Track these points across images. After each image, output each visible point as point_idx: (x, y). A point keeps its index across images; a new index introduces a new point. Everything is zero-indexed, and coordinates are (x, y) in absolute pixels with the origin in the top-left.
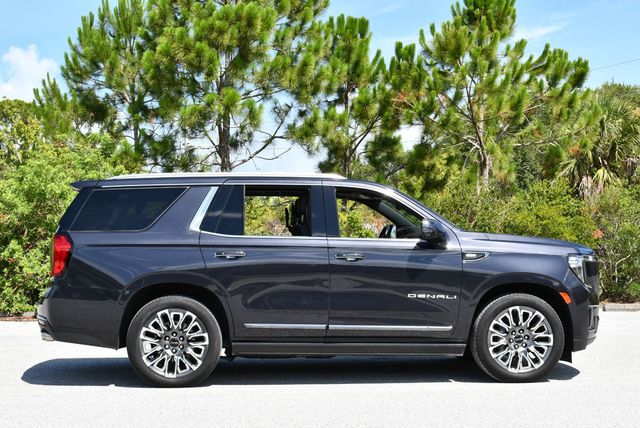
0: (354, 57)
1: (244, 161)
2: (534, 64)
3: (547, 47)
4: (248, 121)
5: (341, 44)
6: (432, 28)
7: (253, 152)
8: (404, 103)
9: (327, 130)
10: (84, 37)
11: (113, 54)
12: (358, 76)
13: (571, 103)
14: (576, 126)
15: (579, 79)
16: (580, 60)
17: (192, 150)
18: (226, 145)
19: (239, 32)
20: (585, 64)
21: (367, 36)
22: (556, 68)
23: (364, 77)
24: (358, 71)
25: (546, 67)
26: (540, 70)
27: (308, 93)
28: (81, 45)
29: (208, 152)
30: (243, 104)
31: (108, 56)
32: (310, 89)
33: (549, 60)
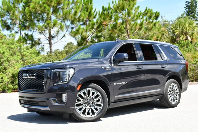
0: (89, 10)
1: (56, 42)
2: (143, 13)
3: (147, 8)
4: (60, 29)
5: (85, 6)
6: (113, 2)
7: (58, 40)
8: (106, 24)
9: (82, 32)
10: (3, 4)
11: (14, 9)
12: (91, 16)
13: (155, 24)
14: (154, 31)
15: (157, 17)
16: (157, 12)
17: (40, 39)
18: (51, 37)
19: (57, 1)
20: (159, 13)
21: (92, 4)
22: (151, 14)
23: (92, 17)
24: (91, 15)
25: (147, 14)
26: (145, 15)
27: (76, 21)
28: (3, 6)
29: (45, 40)
30: (59, 24)
31: (12, 9)
32: (77, 20)
33: (148, 12)
